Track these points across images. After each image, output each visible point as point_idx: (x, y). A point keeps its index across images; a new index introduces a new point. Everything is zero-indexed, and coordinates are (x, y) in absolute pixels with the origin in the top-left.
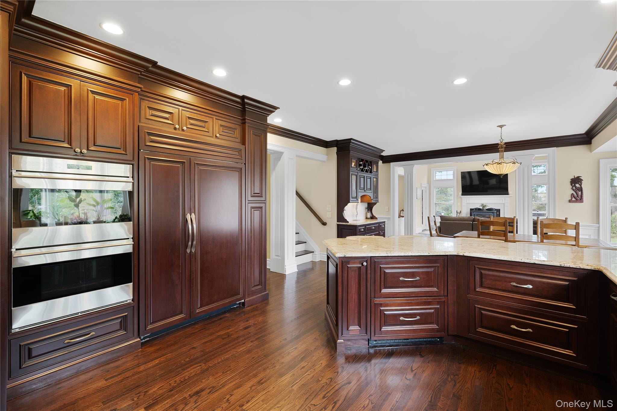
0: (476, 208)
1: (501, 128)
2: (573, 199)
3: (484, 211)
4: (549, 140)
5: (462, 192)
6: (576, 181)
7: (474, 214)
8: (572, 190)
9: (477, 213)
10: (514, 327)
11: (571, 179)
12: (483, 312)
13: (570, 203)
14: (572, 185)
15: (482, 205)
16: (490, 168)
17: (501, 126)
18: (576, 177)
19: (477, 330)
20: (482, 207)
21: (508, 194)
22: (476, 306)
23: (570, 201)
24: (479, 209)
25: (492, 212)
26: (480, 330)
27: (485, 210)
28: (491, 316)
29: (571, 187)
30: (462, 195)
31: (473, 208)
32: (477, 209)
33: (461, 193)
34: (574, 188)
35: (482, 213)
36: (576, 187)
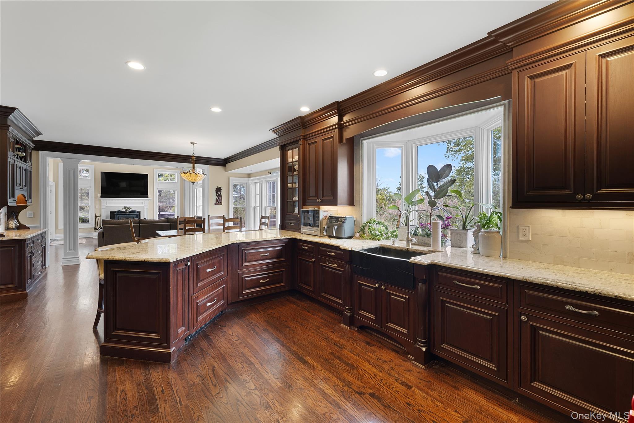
0: (118, 210)
1: (193, 145)
2: (217, 203)
3: (128, 214)
4: (200, 158)
5: (102, 194)
6: (218, 190)
7: (118, 217)
8: (216, 196)
9: (121, 216)
10: (261, 281)
11: (216, 189)
12: (246, 279)
13: (216, 205)
14: (216, 193)
15: (125, 207)
16: (188, 177)
17: (193, 144)
18: (218, 187)
19: (243, 293)
20: (125, 210)
21: (147, 197)
22: (243, 276)
23: (215, 204)
24: (122, 212)
25: (136, 214)
26: (245, 292)
27: (128, 212)
28: (250, 280)
29: (216, 194)
30: (102, 197)
31: (115, 211)
32: (120, 212)
33: (99, 195)
34: (217, 195)
35: (125, 216)
36: (218, 194)
